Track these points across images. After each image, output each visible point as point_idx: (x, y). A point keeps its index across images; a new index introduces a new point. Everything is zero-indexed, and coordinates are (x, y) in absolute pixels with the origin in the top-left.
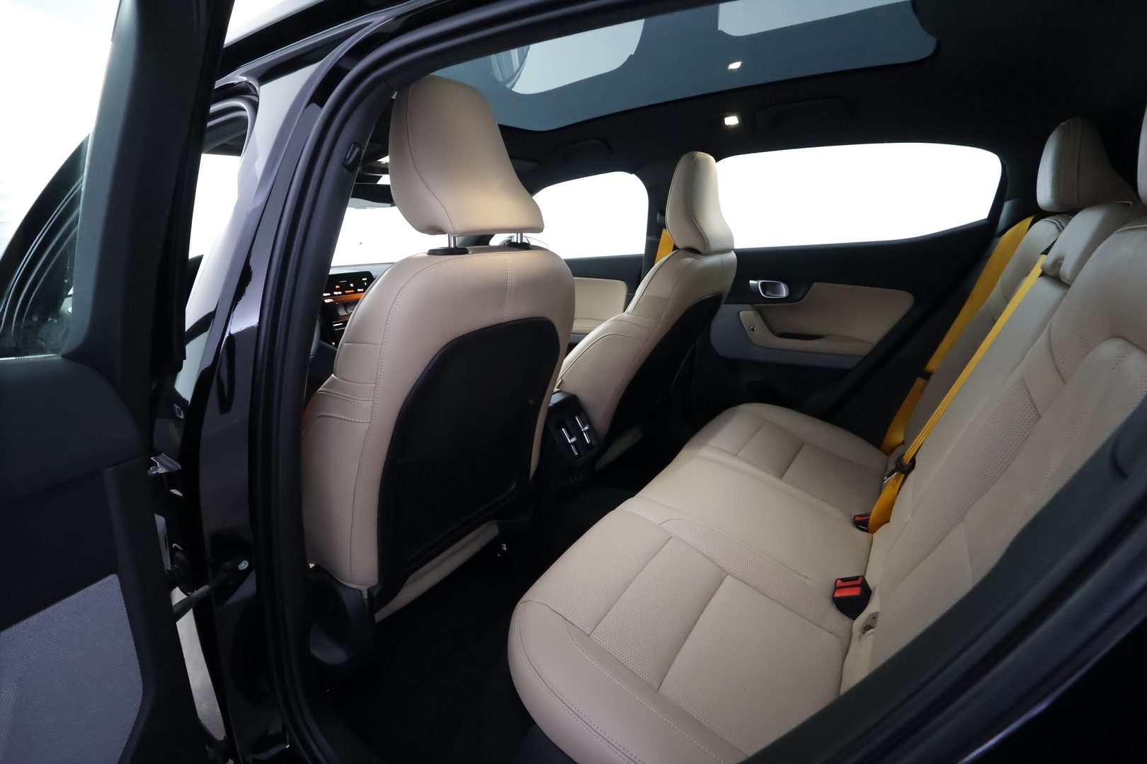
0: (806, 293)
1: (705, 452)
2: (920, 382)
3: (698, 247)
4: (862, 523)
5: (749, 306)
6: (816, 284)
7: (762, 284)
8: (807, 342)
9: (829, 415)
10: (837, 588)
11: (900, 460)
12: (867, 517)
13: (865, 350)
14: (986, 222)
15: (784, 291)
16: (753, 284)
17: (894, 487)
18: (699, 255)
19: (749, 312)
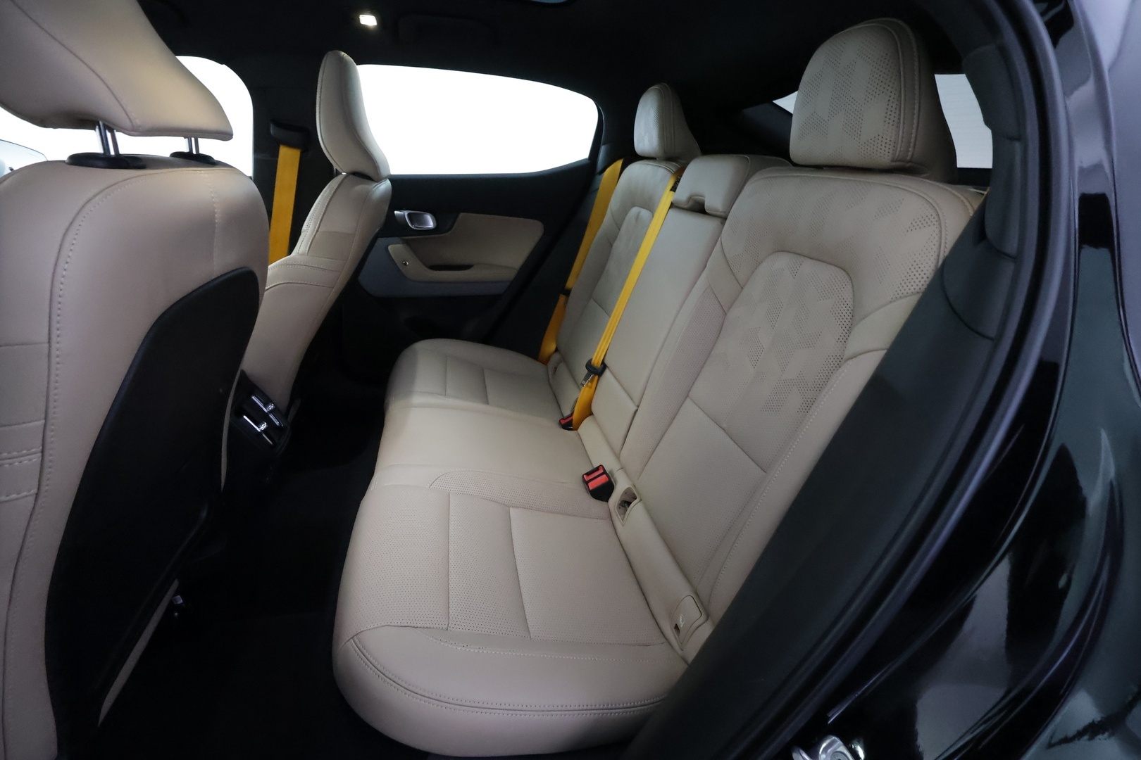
0: (454, 223)
1: (417, 399)
2: (562, 298)
3: (369, 172)
4: (568, 424)
5: (396, 239)
6: (461, 215)
7: (409, 215)
8: (456, 272)
9: (487, 338)
10: (586, 483)
11: (589, 366)
12: (569, 419)
13: (510, 275)
14: (588, 162)
15: (430, 223)
16: (399, 215)
17: (590, 388)
18: (370, 182)
19: (399, 245)
